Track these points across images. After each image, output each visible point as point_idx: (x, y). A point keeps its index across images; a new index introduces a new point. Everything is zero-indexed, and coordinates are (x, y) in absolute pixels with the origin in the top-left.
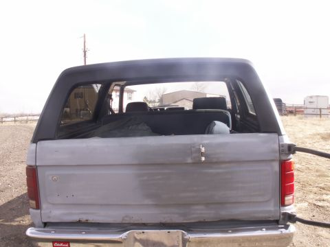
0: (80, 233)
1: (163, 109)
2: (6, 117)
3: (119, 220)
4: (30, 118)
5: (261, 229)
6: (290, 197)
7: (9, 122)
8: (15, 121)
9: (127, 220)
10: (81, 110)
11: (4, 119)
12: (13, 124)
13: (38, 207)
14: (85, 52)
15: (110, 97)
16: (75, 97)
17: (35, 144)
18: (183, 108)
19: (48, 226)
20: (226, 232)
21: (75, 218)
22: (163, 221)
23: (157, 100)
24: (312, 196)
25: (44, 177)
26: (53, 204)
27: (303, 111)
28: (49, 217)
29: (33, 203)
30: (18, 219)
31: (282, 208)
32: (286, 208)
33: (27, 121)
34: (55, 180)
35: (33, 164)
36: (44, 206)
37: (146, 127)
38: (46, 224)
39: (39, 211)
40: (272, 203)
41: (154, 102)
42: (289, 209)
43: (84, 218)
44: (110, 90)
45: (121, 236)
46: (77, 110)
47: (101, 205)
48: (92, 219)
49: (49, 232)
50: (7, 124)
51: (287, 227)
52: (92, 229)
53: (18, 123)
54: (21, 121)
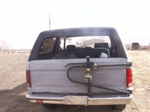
0: (47, 96)
1: (83, 48)
2: (15, 51)
3: (62, 92)
4: (25, 51)
5: (119, 96)
6: (131, 84)
7: (16, 53)
8: (19, 53)
9: (65, 92)
10: (48, 48)
11: (14, 52)
12: (18, 54)
13: (30, 86)
14: (50, 22)
15: (60, 43)
16: (46, 42)
17: (29, 62)
18: (91, 47)
19: (35, 94)
20: (105, 97)
21: (45, 91)
22: (80, 92)
23: (82, 44)
24: (147, 86)
25: (33, 75)
26: (36, 85)
27: (149, 49)
28: (35, 90)
29: (29, 85)
30: (22, 93)
31: (127, 88)
32: (129, 88)
33: (24, 53)
34: (37, 76)
35: (29, 69)
36: (33, 86)
37: (74, 55)
38: (33, 93)
39: (31, 88)
40: (123, 86)
41: (81, 44)
42: (131, 89)
43: (48, 91)
44: (60, 40)
45: (63, 98)
46: (46, 48)
47: (55, 86)
48: (51, 91)
49: (35, 96)
50: (16, 54)
51: (129, 96)
52: (51, 95)
53: (20, 54)
54: (21, 53)
